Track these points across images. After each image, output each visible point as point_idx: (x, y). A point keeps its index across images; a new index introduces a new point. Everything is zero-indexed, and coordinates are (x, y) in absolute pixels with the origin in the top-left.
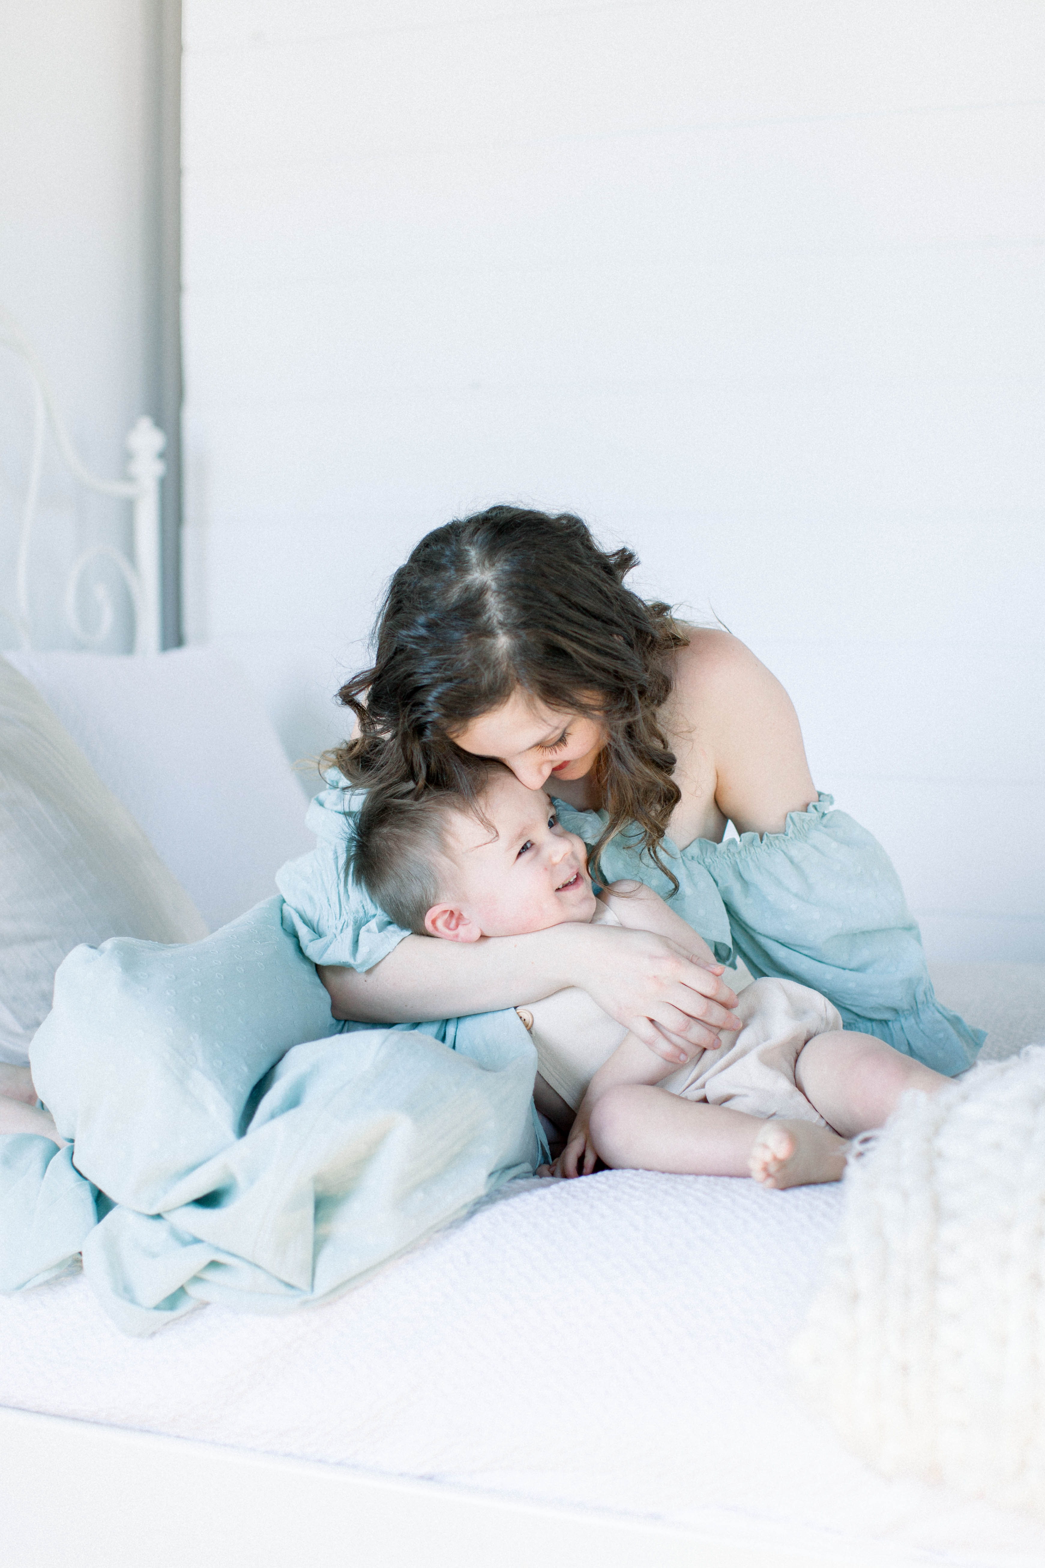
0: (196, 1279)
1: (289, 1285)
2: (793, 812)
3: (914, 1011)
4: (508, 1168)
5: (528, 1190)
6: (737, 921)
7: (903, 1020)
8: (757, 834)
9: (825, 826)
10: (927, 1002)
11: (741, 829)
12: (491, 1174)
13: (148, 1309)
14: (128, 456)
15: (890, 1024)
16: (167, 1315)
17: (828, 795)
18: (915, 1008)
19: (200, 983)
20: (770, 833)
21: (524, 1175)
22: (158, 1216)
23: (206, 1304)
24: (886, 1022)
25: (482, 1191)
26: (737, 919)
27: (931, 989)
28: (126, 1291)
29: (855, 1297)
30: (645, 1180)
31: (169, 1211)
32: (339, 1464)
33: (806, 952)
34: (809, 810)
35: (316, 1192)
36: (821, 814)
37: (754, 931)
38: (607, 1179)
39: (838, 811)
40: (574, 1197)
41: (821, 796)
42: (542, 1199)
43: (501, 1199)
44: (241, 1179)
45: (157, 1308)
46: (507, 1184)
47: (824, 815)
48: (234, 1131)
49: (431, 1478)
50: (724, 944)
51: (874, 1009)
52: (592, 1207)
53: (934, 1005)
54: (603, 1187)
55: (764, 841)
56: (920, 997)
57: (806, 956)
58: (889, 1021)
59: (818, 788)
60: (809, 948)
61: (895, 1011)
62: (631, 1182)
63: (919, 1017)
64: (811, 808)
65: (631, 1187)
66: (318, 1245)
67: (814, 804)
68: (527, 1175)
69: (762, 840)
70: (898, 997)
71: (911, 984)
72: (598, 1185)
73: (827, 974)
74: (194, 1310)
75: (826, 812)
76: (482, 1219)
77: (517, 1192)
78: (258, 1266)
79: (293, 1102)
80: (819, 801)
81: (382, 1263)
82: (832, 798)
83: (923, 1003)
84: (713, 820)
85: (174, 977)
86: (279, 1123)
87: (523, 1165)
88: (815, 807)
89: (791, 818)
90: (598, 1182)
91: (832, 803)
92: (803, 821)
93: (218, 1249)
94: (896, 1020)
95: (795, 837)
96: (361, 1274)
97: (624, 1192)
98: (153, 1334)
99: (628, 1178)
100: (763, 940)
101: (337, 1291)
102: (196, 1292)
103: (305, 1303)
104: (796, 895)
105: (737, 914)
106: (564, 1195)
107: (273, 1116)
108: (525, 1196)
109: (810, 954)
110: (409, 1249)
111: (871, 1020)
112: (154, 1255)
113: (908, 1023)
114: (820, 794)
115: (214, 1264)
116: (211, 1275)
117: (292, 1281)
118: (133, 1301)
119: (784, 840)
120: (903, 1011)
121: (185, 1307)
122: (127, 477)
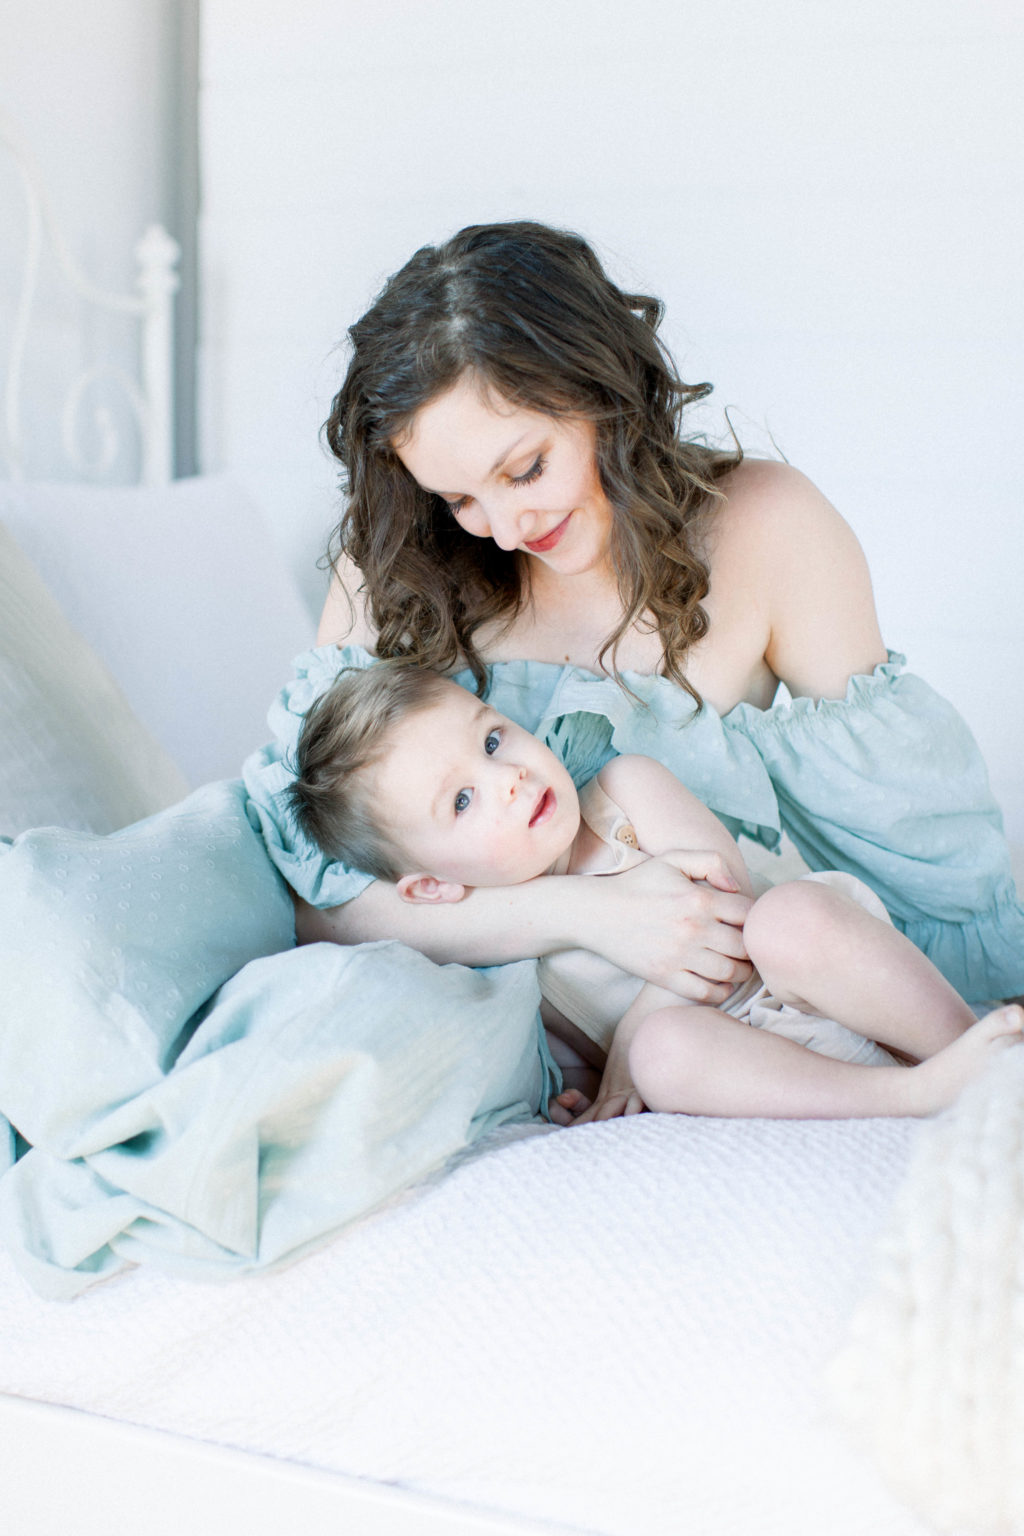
0: (123, 1236)
1: (229, 1251)
2: (856, 674)
3: (993, 912)
4: (500, 1109)
5: (522, 1138)
6: (787, 802)
7: (979, 923)
8: (812, 701)
9: (895, 693)
10: (1009, 903)
11: (794, 693)
12: (474, 1120)
13: (67, 1269)
14: (136, 269)
15: (964, 928)
16: (88, 1277)
17: (899, 655)
18: (994, 909)
19: (129, 885)
20: (827, 699)
21: (520, 1117)
22: (80, 1160)
23: (135, 1266)
24: (959, 925)
25: (462, 1143)
26: (786, 798)
27: (1013, 885)
28: (43, 1249)
29: (911, 1311)
30: (662, 1130)
31: (91, 1155)
32: (289, 1460)
33: (869, 838)
34: (876, 673)
35: (260, 1142)
36: (890, 679)
37: (808, 811)
38: (618, 1126)
39: (909, 675)
40: (576, 1149)
41: (892, 657)
42: (536, 1150)
43: (489, 1149)
44: (170, 1127)
45: (78, 1268)
46: (498, 1129)
47: (894, 678)
48: (160, 1065)
49: (393, 1483)
50: (770, 829)
51: (944, 909)
52: (596, 1163)
53: (1015, 906)
54: (611, 1137)
55: (819, 708)
56: (1000, 897)
57: (869, 842)
58: (963, 923)
59: (890, 645)
60: (872, 833)
61: (971, 912)
62: (645, 1131)
63: (998, 920)
64: (878, 670)
65: (646, 1138)
66: (264, 1203)
67: (883, 665)
68: (525, 1116)
69: (816, 707)
70: (975, 897)
71: (989, 883)
72: (606, 1134)
73: (890, 865)
74: (122, 1271)
75: (896, 675)
76: (466, 1175)
77: (509, 1141)
78: (193, 1227)
79: (236, 1032)
80: (889, 662)
81: (344, 1226)
82: (904, 658)
83: (1003, 903)
84: (761, 681)
85: (98, 877)
86: (213, 1061)
87: (519, 1105)
88: (883, 670)
89: (853, 681)
90: (607, 1129)
91: (903, 663)
92: (868, 685)
93: (146, 1204)
94: (971, 923)
95: (858, 704)
96: (315, 1239)
97: (635, 1146)
98: (76, 1297)
99: (643, 1126)
100: (817, 823)
101: (290, 1256)
102: (123, 1251)
103: (248, 1271)
104: (856, 772)
105: (786, 791)
106: (564, 1145)
107: (209, 1050)
108: (519, 1146)
109: (873, 840)
110: (375, 1210)
111: (942, 921)
112: (74, 1207)
113: (986, 927)
114: (890, 653)
115: (141, 1221)
116: (138, 1233)
117: (234, 1247)
118: (50, 1260)
119: (844, 708)
120: (980, 913)
121: (110, 1268)
122: (137, 293)
